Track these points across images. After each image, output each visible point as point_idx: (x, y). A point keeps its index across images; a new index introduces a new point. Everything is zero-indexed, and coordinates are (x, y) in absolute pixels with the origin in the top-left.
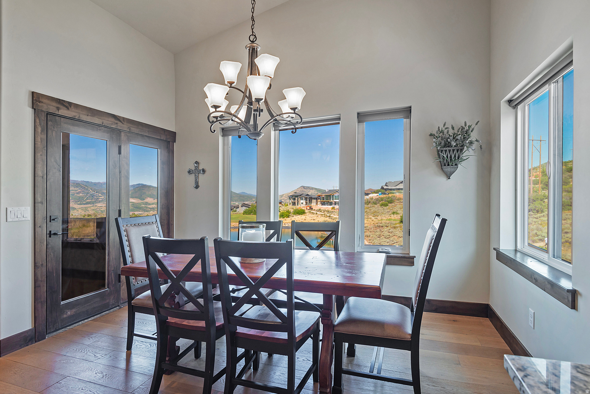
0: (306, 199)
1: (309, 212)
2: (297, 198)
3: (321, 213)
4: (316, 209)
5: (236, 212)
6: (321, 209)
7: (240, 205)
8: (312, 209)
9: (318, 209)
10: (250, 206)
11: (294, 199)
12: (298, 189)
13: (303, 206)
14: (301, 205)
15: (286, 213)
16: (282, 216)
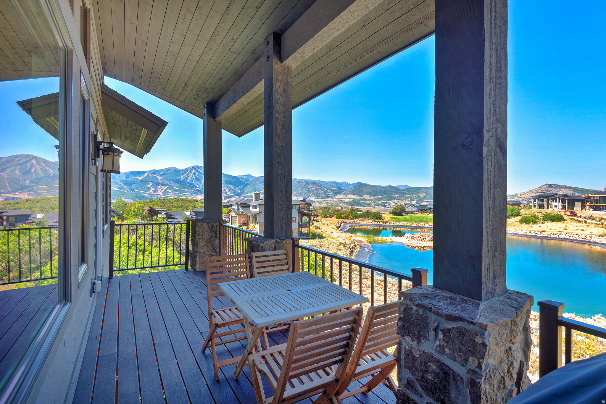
0: (563, 201)
1: (571, 219)
2: (546, 200)
3: (594, 222)
4: (583, 215)
6: (594, 216)
8: (576, 215)
9: (589, 215)
11: (543, 201)
12: (540, 187)
13: (558, 210)
14: (554, 208)
15: (532, 218)
16: (524, 221)
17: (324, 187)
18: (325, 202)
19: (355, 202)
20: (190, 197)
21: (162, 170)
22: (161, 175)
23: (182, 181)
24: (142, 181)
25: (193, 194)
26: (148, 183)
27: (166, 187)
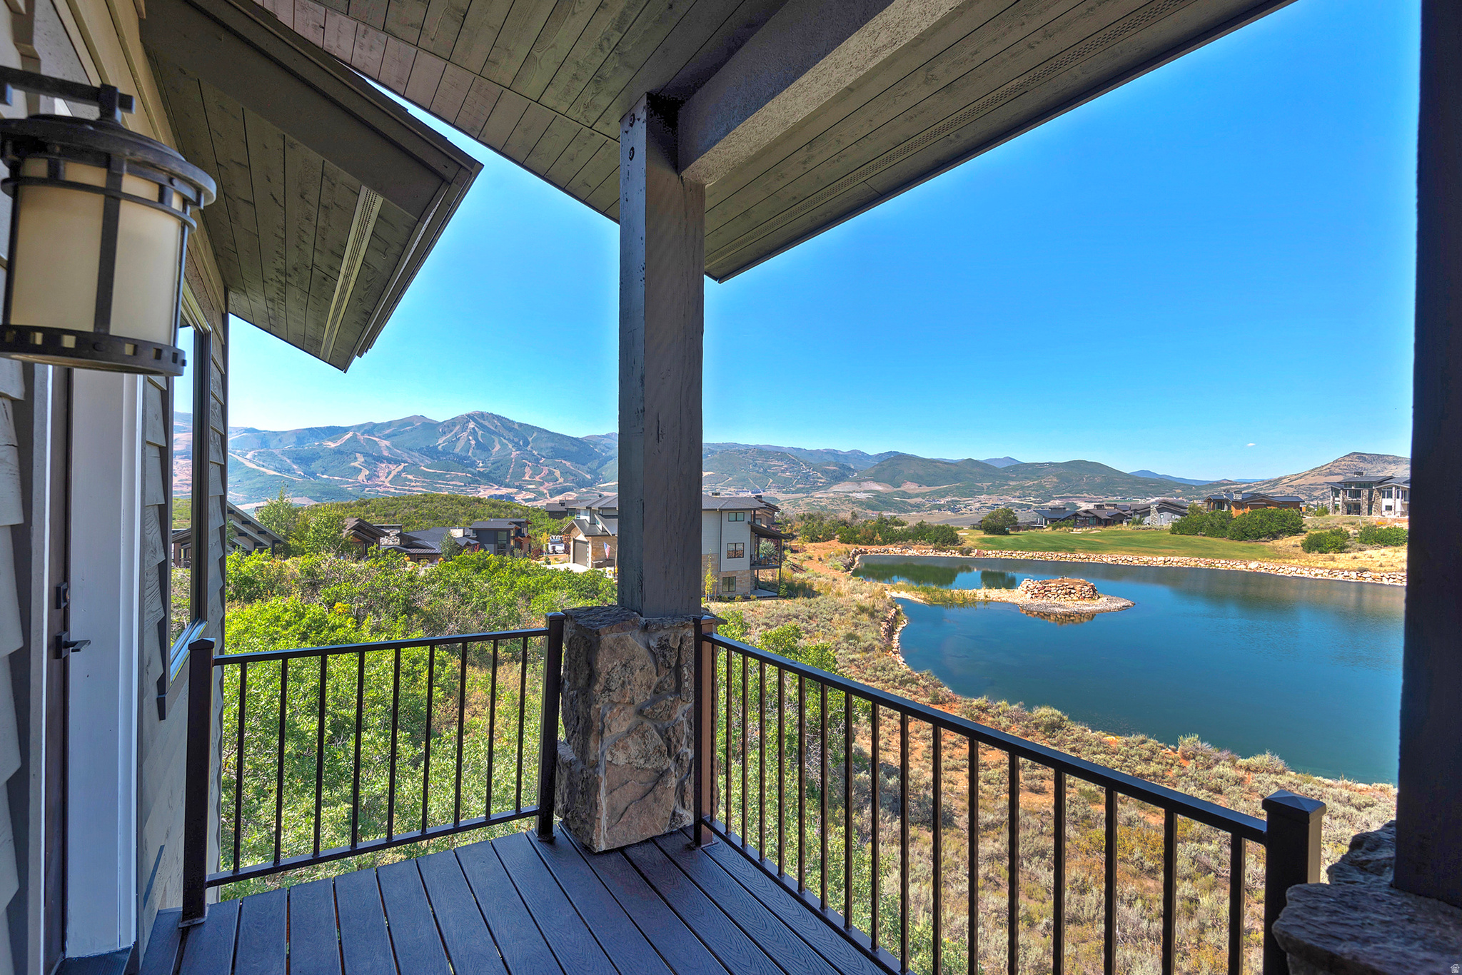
2: (1365, 492)
5: (1139, 526)
7: (1153, 508)
10: (1187, 511)
11: (1357, 494)
13: (1393, 516)
14: (1385, 513)
15: (1334, 538)
16: (1315, 545)
17: (805, 464)
18: (807, 500)
19: (880, 502)
20: (462, 491)
21: (390, 424)
22: (387, 437)
23: (440, 452)
24: (338, 452)
25: (469, 484)
26: (353, 456)
27: (401, 467)
